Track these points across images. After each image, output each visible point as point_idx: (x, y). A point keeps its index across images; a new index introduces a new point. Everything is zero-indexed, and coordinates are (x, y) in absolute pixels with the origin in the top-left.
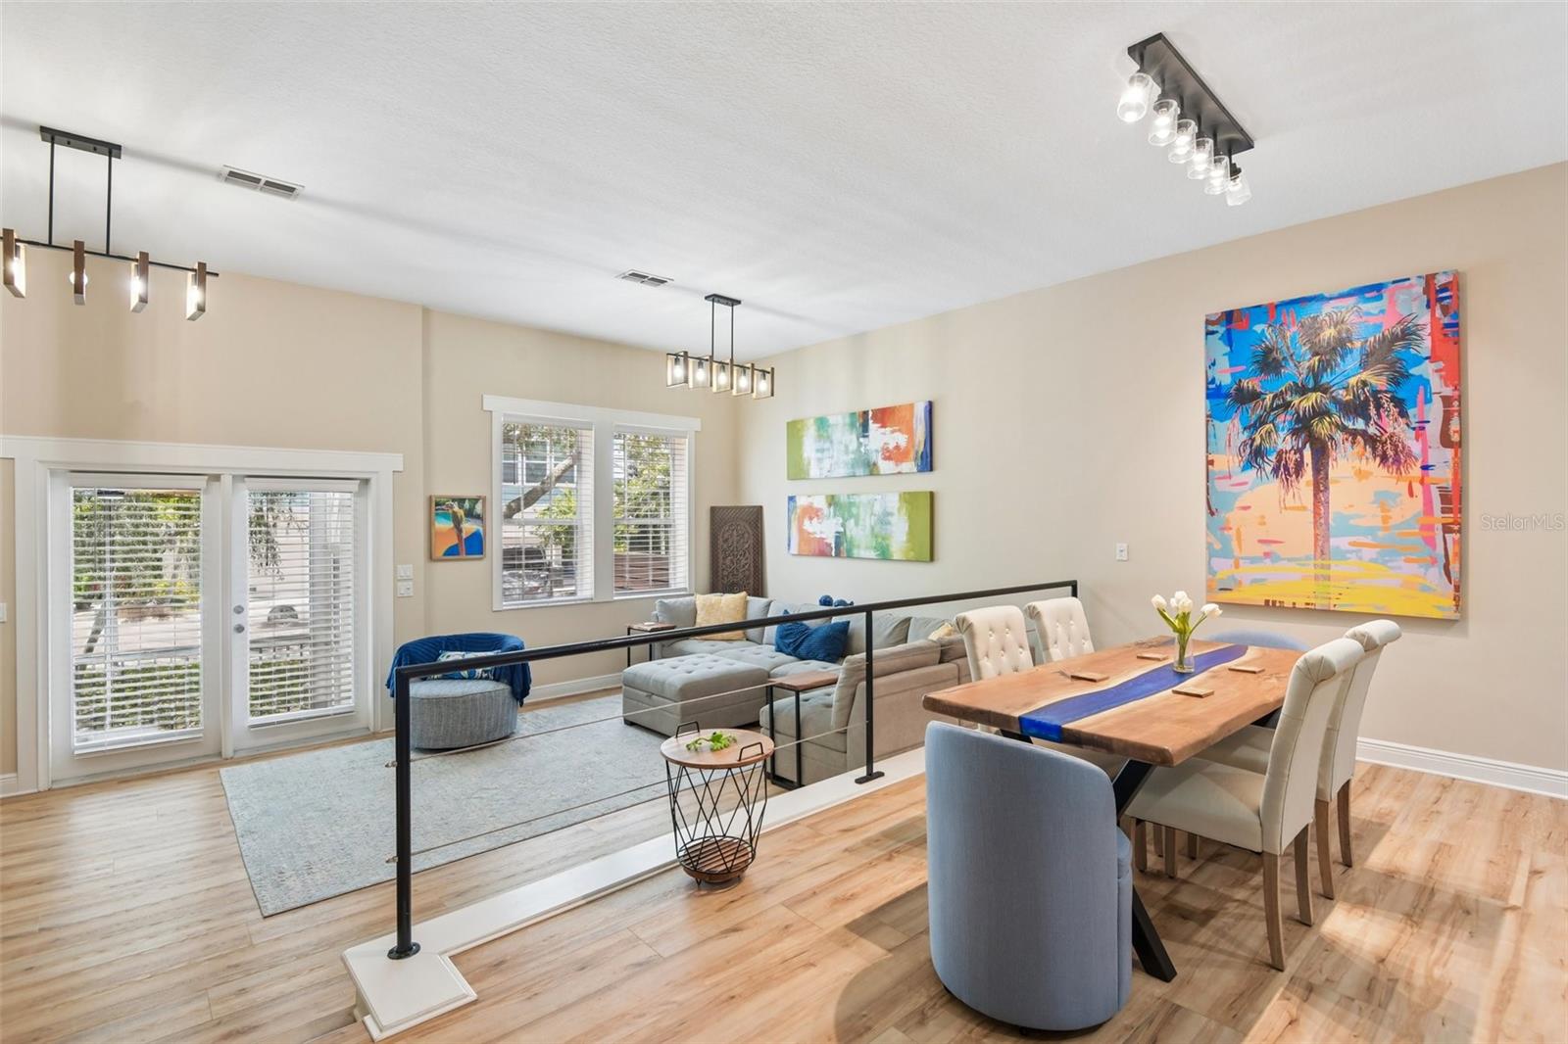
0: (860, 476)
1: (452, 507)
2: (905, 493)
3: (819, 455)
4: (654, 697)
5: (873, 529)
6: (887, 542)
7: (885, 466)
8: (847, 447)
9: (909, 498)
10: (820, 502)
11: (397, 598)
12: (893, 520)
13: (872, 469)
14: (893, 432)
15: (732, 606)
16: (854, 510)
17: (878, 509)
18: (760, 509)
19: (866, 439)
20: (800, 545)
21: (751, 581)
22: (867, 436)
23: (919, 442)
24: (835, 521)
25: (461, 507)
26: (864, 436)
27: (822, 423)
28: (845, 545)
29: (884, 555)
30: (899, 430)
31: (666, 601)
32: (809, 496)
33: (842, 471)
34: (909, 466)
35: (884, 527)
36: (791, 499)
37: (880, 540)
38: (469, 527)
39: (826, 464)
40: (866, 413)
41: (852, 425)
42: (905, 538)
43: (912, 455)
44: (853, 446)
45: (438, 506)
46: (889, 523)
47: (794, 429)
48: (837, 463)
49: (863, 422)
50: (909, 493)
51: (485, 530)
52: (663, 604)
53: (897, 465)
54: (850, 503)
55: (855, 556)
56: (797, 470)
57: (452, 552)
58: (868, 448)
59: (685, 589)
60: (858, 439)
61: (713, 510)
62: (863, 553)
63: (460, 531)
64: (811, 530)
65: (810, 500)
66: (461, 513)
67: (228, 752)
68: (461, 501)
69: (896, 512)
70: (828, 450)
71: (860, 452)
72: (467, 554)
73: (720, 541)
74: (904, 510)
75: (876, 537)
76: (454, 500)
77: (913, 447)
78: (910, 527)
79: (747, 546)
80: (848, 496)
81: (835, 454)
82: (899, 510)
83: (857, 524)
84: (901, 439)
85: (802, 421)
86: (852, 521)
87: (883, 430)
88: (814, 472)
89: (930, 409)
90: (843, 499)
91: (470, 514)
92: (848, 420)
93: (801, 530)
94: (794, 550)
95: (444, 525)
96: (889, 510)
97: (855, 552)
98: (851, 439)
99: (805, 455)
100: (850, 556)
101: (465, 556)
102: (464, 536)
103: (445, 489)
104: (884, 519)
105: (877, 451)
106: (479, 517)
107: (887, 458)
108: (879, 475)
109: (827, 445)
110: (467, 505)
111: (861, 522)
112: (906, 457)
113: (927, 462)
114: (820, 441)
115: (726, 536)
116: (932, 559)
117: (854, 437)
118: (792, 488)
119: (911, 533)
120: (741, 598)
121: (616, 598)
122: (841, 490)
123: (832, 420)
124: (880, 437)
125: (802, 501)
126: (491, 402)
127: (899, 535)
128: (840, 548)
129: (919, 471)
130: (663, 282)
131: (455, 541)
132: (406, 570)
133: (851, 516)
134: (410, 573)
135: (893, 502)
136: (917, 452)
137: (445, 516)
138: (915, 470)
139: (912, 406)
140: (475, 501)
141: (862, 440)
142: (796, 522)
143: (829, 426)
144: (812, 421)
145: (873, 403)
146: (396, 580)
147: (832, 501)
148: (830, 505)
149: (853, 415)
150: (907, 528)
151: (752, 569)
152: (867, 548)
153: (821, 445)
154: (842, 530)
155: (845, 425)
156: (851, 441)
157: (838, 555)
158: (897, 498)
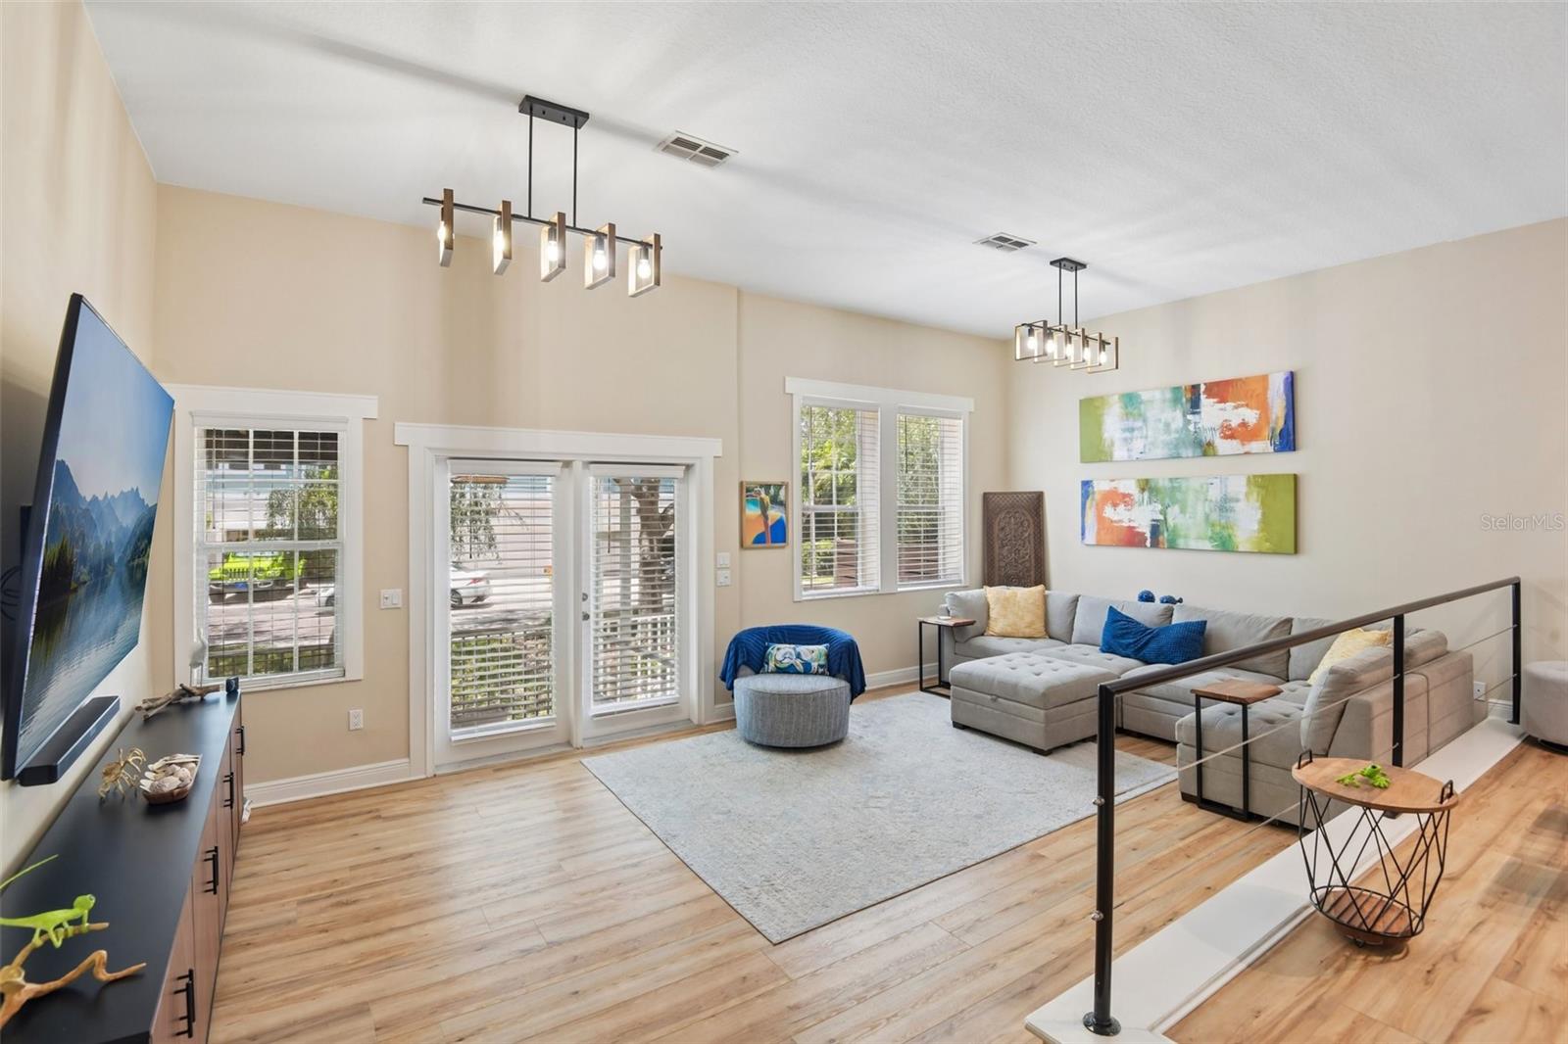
0: (1188, 457)
1: (759, 493)
2: (1255, 476)
3: (1128, 435)
4: (1000, 700)
5: (1207, 517)
6: (1230, 531)
7: (1224, 446)
8: (1167, 425)
9: (1264, 484)
10: (1129, 487)
11: (718, 586)
12: (1239, 506)
13: (1206, 449)
14: (1236, 408)
15: (1031, 601)
16: (1179, 496)
17: (1214, 494)
18: (1039, 497)
19: (1197, 416)
20: (1098, 533)
21: (1032, 573)
22: (1199, 413)
23: (1277, 418)
24: (1151, 507)
25: (767, 493)
26: (1193, 413)
27: (1130, 400)
28: (1166, 534)
29: (1225, 545)
30: (1247, 405)
31: (958, 593)
32: (1113, 481)
33: (1160, 452)
34: (1262, 445)
35: (1224, 514)
36: (1086, 484)
37: (1218, 529)
38: (775, 514)
39: (1138, 445)
40: (1195, 388)
41: (1176, 401)
42: (1256, 527)
43: (1267, 433)
44: (1178, 423)
45: (747, 491)
46: (1232, 510)
47: (1091, 409)
48: (1152, 444)
49: (1192, 398)
50: (1263, 476)
51: (787, 518)
53: (1243, 445)
54: (1173, 488)
55: (1181, 547)
56: (1094, 451)
57: (760, 540)
58: (1200, 425)
59: (960, 581)
60: (1184, 416)
61: (986, 497)
62: (1193, 544)
63: (766, 517)
64: (1116, 518)
65: (1114, 484)
66: (767, 499)
67: (578, 741)
68: (767, 487)
69: (1242, 497)
70: (1141, 428)
71: (1189, 431)
72: (772, 542)
73: (996, 529)
74: (1255, 494)
75: (1213, 525)
76: (761, 486)
77: (1268, 423)
78: (1264, 514)
79: (1026, 535)
80: (1171, 480)
81: (1150, 433)
82: (1247, 495)
83: (1183, 511)
84: (1251, 416)
85: (1102, 398)
86: (1176, 508)
87: (1222, 405)
88: (1119, 453)
89: (1292, 380)
90: (1163, 483)
91: (775, 501)
92: (1169, 395)
93: (1100, 518)
94: (1091, 538)
95: (753, 512)
96: (1231, 495)
97: (1181, 543)
98: (1176, 418)
99: (1106, 435)
100: (1172, 546)
101: (770, 544)
102: (770, 523)
103: (754, 476)
104: (1225, 505)
105: (1214, 429)
106: (782, 504)
107: (1226, 437)
108: (1215, 455)
109: (1139, 424)
110: (772, 491)
111: (1189, 510)
112: (1257, 436)
113: (1288, 440)
114: (1128, 420)
115: (1002, 524)
116: (1296, 551)
117: (1179, 414)
118: (1089, 471)
119: (1265, 522)
120: (1038, 592)
121: (899, 590)
122: (1161, 474)
123: (1145, 396)
124: (1213, 414)
125: (1101, 486)
126: (792, 385)
127: (1247, 522)
128: (1158, 536)
129: (1275, 451)
130: (1021, 245)
131: (762, 529)
132: (725, 558)
133: (1174, 502)
134: (728, 562)
135: (1238, 486)
136: (1273, 430)
137: (754, 503)
138: (1271, 449)
139: (1264, 378)
140: (779, 487)
141: (1189, 417)
142: (1093, 509)
143: (1141, 403)
144: (1116, 397)
145: (1204, 376)
146: (717, 569)
147: (1146, 485)
148: (1143, 490)
149: (1176, 390)
150: (1259, 516)
151: (1033, 561)
152: (1199, 538)
153: (1130, 424)
154: (1161, 517)
155: (1164, 401)
156: (1174, 419)
157: (1155, 544)
158: (1244, 481)
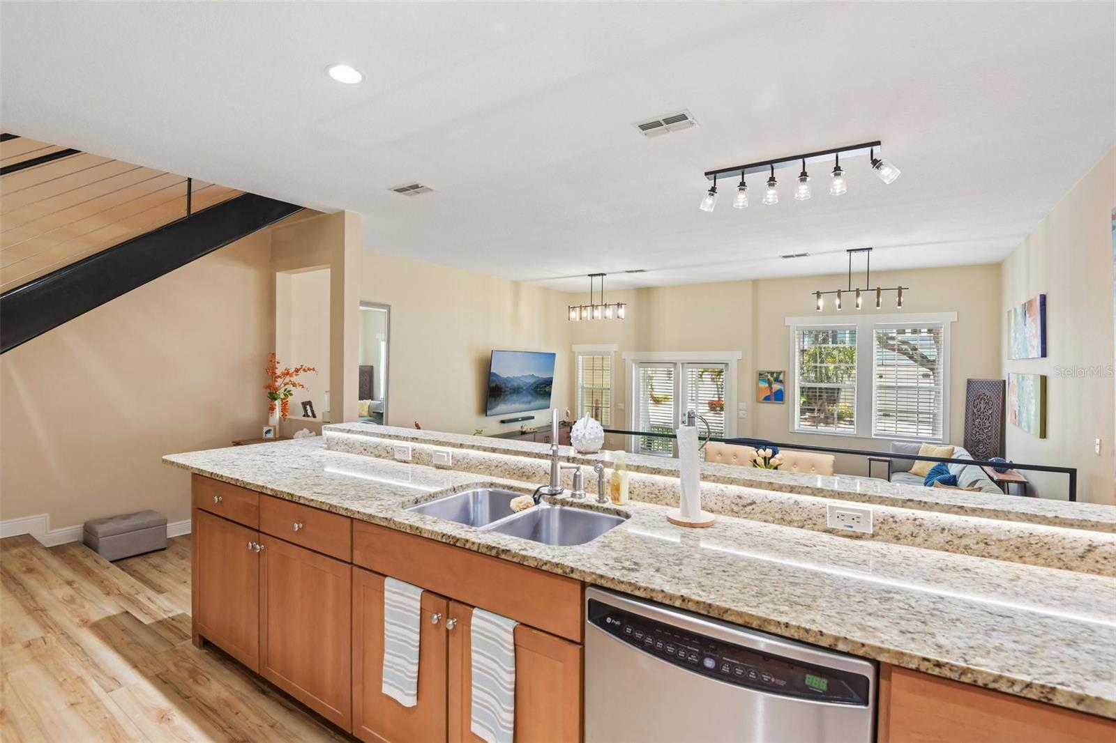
1: (767, 376)
11: (739, 419)
18: (1004, 383)
21: (993, 441)
22: (1026, 325)
25: (772, 376)
28: (1020, 417)
31: (896, 443)
38: (776, 386)
45: (761, 375)
50: (1038, 376)
51: (784, 389)
52: (894, 445)
57: (767, 399)
61: (969, 382)
63: (771, 388)
66: (772, 379)
68: (772, 373)
72: (775, 400)
76: (768, 373)
79: (990, 412)
89: (1043, 299)
91: (777, 380)
95: (764, 385)
100: (1021, 428)
101: (773, 401)
102: (774, 391)
103: (765, 367)
106: (781, 382)
110: (775, 375)
113: (1044, 348)
116: (1044, 436)
120: (948, 450)
121: (873, 437)
126: (789, 321)
129: (1043, 356)
131: (769, 394)
132: (743, 405)
134: (745, 408)
137: (764, 381)
138: (1041, 355)
140: (779, 373)
141: (1024, 328)
146: (739, 410)
